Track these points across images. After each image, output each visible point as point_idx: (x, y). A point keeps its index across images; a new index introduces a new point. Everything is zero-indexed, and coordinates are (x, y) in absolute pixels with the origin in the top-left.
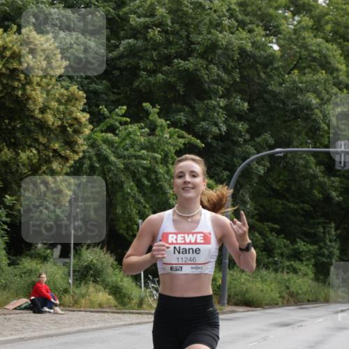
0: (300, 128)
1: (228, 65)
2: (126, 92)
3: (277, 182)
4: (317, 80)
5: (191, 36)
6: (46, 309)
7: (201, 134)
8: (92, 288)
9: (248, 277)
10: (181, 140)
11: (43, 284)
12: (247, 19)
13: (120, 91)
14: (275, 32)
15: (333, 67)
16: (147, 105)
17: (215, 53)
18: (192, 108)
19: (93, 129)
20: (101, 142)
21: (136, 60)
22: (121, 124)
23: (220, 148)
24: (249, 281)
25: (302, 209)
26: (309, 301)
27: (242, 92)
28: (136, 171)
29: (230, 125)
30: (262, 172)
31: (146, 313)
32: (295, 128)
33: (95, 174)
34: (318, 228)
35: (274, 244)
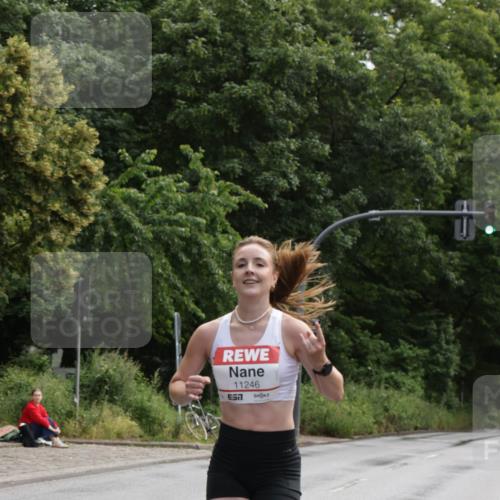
0: (404, 182)
1: (302, 90)
2: (156, 131)
3: (371, 258)
4: (429, 113)
5: (249, 49)
6: (42, 440)
7: (263, 189)
8: (106, 410)
10: (235, 199)
11: (38, 405)
12: (330, 25)
13: (147, 128)
14: (368, 43)
15: (452, 94)
16: (186, 148)
17: (284, 73)
18: (251, 152)
19: (109, 182)
20: (120, 201)
21: (171, 83)
22: (149, 174)
23: (290, 210)
25: (407, 297)
26: (416, 428)
27: (321, 130)
28: (170, 242)
29: (305, 177)
30: (351, 243)
31: (184, 447)
32: (398, 181)
33: (112, 246)
34: (429, 324)
35: (367, 347)
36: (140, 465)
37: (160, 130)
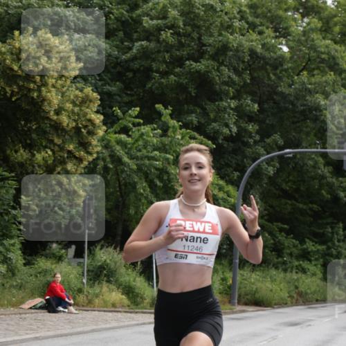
0: (309, 129)
1: (239, 66)
2: (139, 94)
3: (287, 183)
4: (326, 82)
5: (203, 38)
6: (61, 309)
7: (212, 135)
8: (105, 287)
9: (258, 277)
10: (193, 141)
11: (58, 284)
12: (258, 21)
13: (133, 92)
14: (285, 33)
15: (341, 69)
16: (159, 107)
17: (226, 55)
18: (204, 109)
19: (107, 130)
20: (114, 143)
21: (149, 62)
22: (134, 125)
23: (231, 149)
24: (259, 281)
25: (311, 209)
26: (317, 300)
27: (252, 94)
28: (149, 172)
29: (241, 126)
30: (272, 172)
32: (304, 129)
33: (109, 174)
34: (326, 228)
35: (283, 245)
36: (128, 326)
37: (142, 94)
